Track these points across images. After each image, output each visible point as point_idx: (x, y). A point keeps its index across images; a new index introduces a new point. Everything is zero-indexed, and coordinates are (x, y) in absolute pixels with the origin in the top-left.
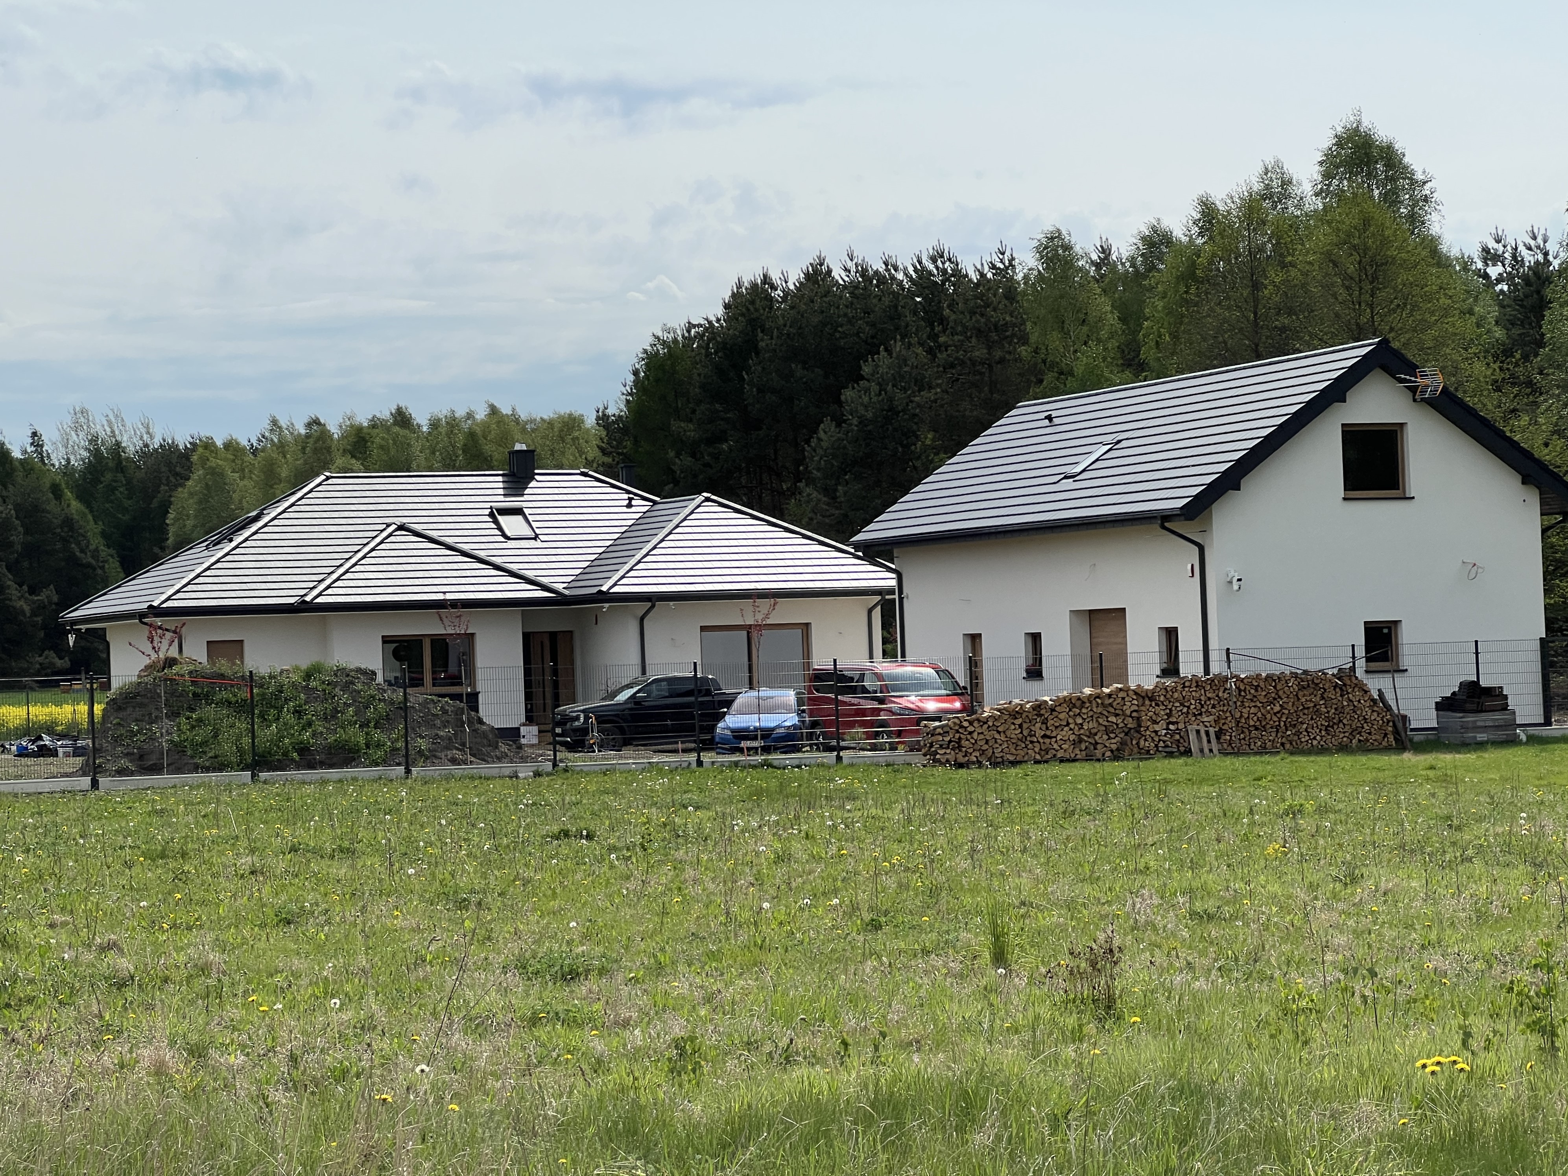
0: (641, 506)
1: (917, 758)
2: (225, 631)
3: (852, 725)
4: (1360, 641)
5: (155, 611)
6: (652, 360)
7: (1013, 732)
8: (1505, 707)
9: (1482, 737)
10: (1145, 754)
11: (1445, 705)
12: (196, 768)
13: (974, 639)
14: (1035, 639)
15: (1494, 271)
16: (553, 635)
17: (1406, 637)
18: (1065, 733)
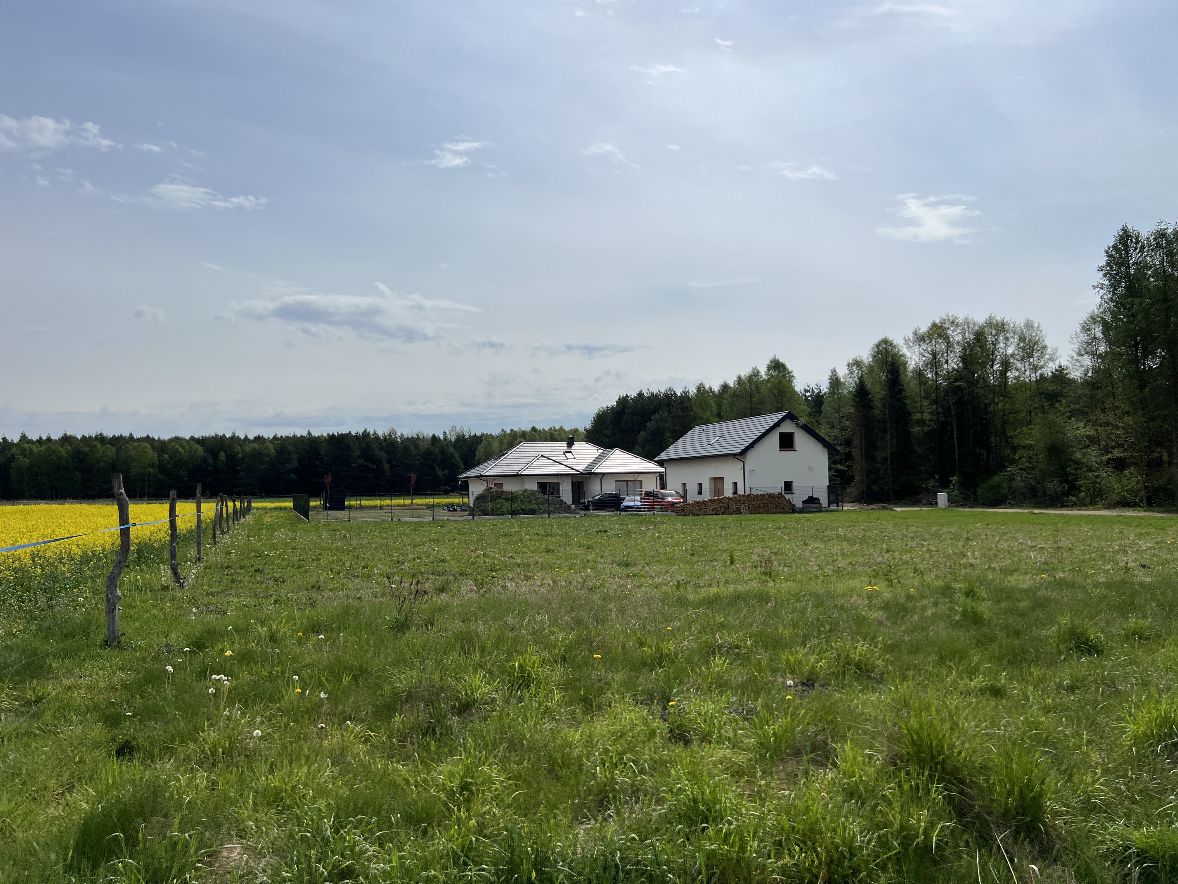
0: (600, 451)
1: (674, 514)
2: (498, 481)
3: (656, 505)
4: (783, 486)
5: (482, 476)
6: (598, 415)
7: (697, 508)
8: (819, 503)
9: (814, 510)
10: (731, 513)
11: (804, 502)
12: (497, 515)
13: (684, 484)
14: (700, 484)
15: (807, 394)
16: (579, 482)
17: (794, 485)
18: (710, 508)
